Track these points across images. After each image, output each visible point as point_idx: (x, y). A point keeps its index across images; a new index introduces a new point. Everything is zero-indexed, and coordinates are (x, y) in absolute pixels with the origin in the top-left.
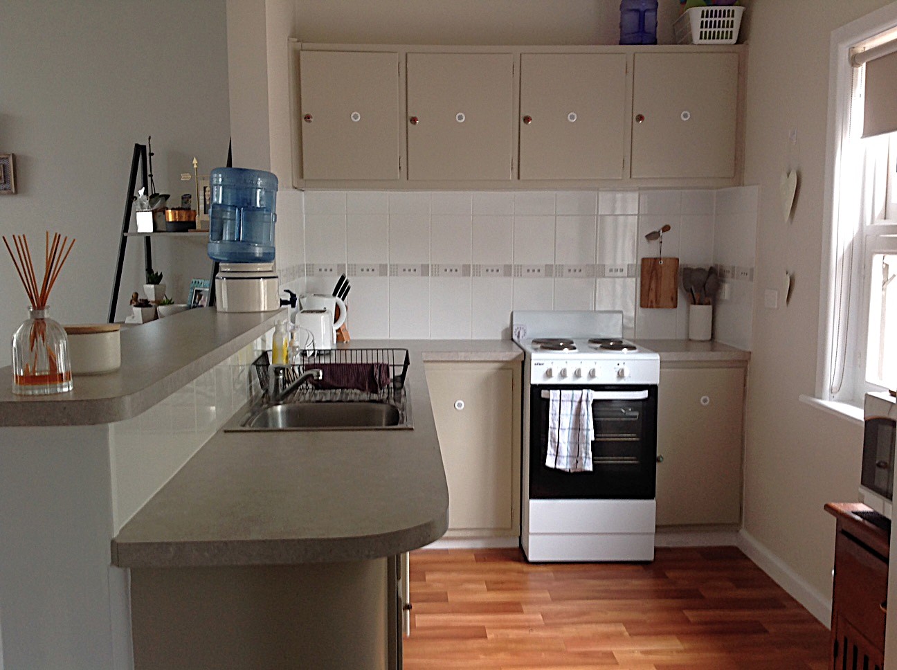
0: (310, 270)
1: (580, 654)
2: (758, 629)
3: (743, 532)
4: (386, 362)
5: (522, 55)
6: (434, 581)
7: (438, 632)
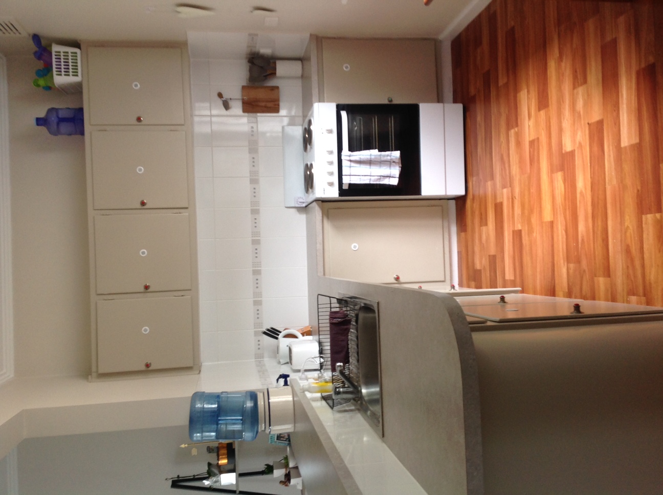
0: (259, 357)
1: (531, 164)
2: (511, 33)
3: (441, 37)
4: (328, 313)
5: (95, 209)
6: (481, 263)
7: (517, 264)
